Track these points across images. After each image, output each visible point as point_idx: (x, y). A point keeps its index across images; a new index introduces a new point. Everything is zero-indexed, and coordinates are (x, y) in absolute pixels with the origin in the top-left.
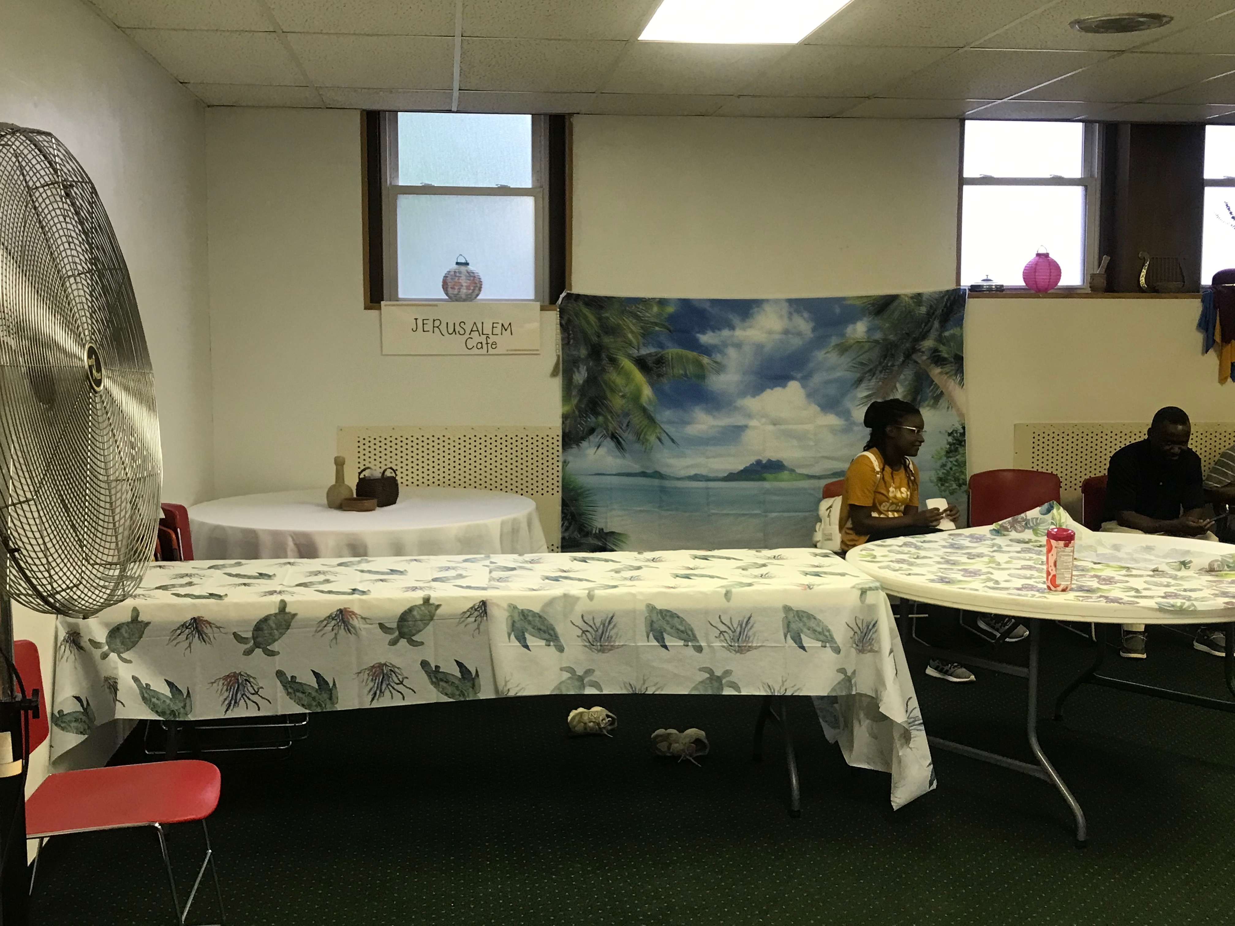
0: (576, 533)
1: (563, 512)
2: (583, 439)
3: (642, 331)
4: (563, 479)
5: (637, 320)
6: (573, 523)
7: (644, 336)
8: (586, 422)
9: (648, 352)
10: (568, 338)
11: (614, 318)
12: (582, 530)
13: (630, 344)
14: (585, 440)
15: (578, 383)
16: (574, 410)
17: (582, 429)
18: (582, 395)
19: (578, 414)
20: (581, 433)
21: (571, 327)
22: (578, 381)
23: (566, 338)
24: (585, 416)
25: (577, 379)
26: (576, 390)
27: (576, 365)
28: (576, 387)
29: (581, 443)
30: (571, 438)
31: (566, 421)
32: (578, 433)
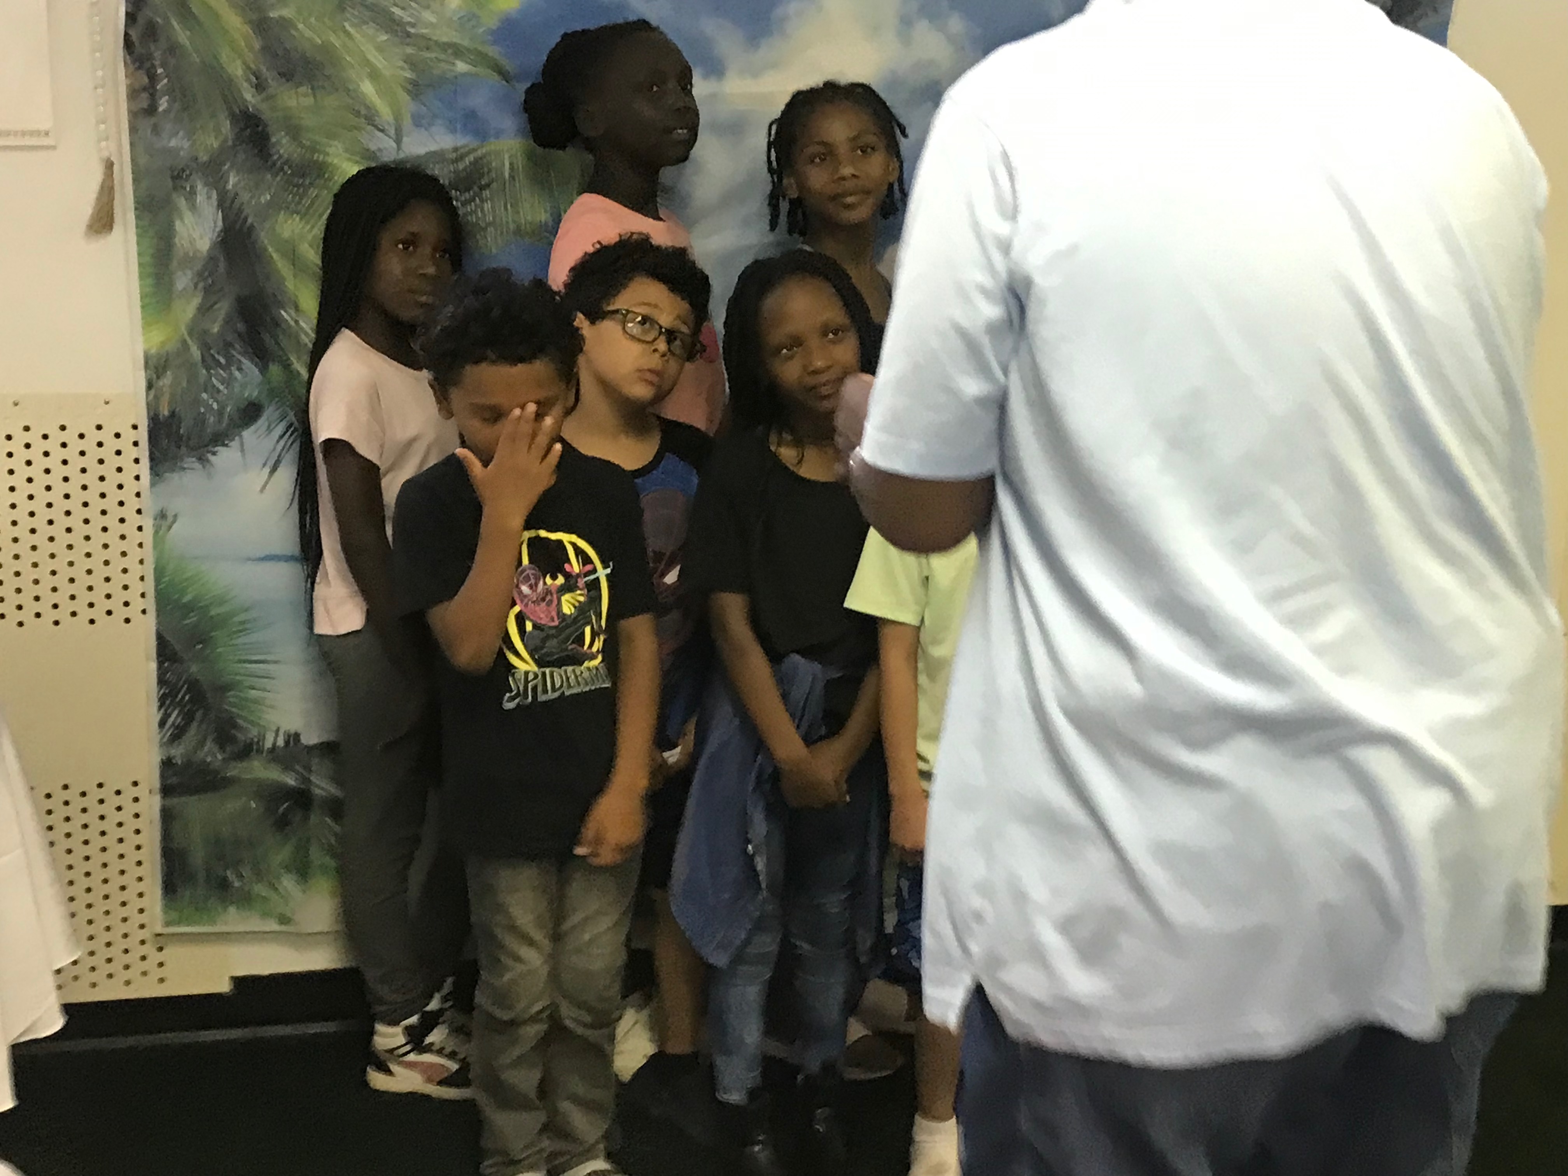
0: (209, 745)
1: (161, 681)
2: (220, 439)
3: (408, 74)
4: (159, 573)
5: (394, 33)
6: (199, 715)
7: (415, 89)
8: (228, 382)
9: (433, 147)
10: (150, 89)
11: (310, 27)
12: (233, 740)
13: (371, 118)
14: (226, 445)
15: (196, 251)
16: (184, 342)
17: (215, 406)
18: (207, 291)
19: (199, 353)
20: (212, 419)
21: (160, 52)
22: (192, 242)
23: (145, 89)
24: (222, 361)
25: (190, 236)
26: (189, 273)
27: (185, 188)
28: (187, 260)
29: (214, 454)
30: (180, 438)
31: (158, 378)
32: (201, 421)
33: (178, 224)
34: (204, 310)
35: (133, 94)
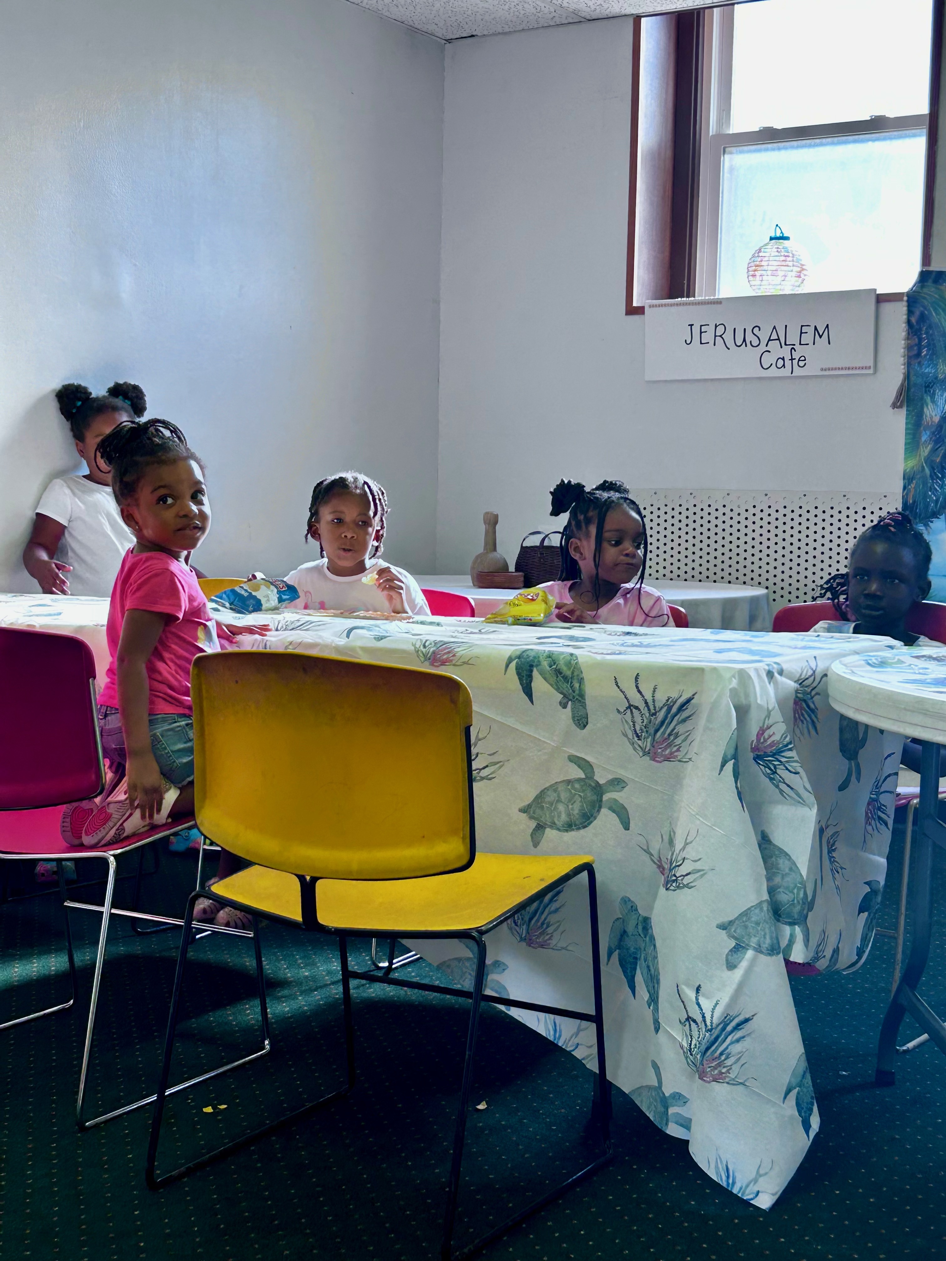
8: (941, 487)
10: (918, 345)
14: (938, 518)
15: (932, 422)
16: (923, 467)
17: (934, 498)
18: (936, 442)
19: (929, 473)
20: (932, 505)
21: (925, 328)
22: (931, 417)
23: (916, 345)
24: (940, 476)
25: (930, 414)
26: (928, 433)
27: (930, 391)
28: (927, 427)
29: (932, 522)
30: (916, 513)
31: (909, 485)
32: (927, 505)
33: (925, 409)
34: (934, 451)
35: (909, 348)
